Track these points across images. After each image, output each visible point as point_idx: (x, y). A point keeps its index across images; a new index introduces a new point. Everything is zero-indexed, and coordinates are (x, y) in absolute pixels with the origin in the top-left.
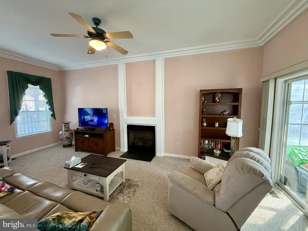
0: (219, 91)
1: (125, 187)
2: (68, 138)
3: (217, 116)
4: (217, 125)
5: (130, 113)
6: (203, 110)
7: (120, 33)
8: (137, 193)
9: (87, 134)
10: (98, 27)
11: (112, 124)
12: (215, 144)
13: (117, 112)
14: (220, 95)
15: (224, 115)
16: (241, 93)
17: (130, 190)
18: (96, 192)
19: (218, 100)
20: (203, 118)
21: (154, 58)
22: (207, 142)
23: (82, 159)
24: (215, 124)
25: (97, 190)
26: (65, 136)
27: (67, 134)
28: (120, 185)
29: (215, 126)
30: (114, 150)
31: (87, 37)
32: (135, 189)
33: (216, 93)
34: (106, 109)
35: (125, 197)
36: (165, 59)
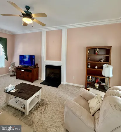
0: (98, 48)
1: (40, 105)
2: (13, 71)
3: (97, 62)
4: (97, 67)
5: (48, 58)
6: (88, 58)
7: (39, 14)
8: (47, 110)
9: (23, 69)
10: (28, 11)
11: (37, 64)
12: (96, 78)
13: (40, 57)
14: (98, 50)
15: (100, 61)
16: (111, 49)
17: (42, 107)
18: (21, 109)
19: (97, 53)
20: (88, 63)
21: (61, 29)
22: (91, 77)
23: (15, 86)
24: (95, 67)
25: (22, 108)
26: (11, 70)
27: (13, 69)
28: (37, 103)
29: (95, 68)
30: (37, 79)
31: (21, 16)
32: (45, 107)
33: (96, 49)
34: (34, 56)
35: (39, 113)
36: (68, 29)
